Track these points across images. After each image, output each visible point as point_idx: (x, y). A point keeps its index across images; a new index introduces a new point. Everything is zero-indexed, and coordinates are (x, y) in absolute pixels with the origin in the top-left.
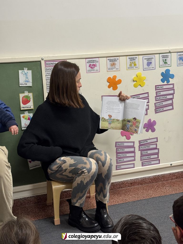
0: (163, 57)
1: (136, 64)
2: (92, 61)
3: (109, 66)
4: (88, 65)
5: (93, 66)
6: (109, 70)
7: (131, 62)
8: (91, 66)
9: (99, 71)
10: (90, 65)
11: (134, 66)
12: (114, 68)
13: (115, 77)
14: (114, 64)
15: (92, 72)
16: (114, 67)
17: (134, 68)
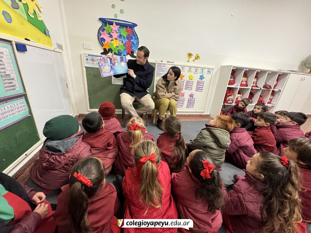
0: (202, 69)
1: (191, 70)
7: (189, 69)
16: (183, 70)
17: (190, 72)
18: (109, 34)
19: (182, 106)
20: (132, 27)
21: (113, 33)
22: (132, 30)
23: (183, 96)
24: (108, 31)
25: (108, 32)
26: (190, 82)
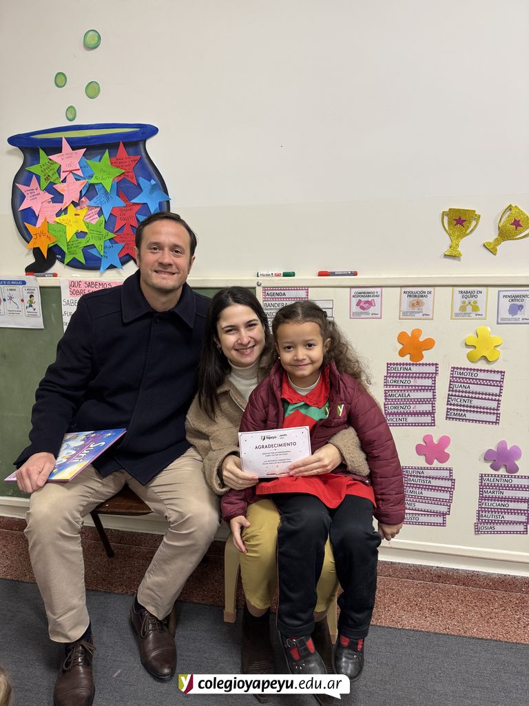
1: (477, 306)
2: (364, 293)
3: (405, 307)
4: (355, 301)
5: (367, 304)
6: (405, 315)
7: (464, 302)
8: (362, 304)
9: (379, 316)
10: (360, 301)
11: (473, 311)
12: (419, 313)
13: (417, 333)
14: (418, 303)
15: (363, 316)
16: (419, 309)
17: (473, 315)
18: (50, 189)
19: (440, 520)
20: (135, 144)
21: (64, 181)
22: (138, 153)
23: (444, 458)
24: (47, 179)
25: (44, 184)
26: (481, 375)
